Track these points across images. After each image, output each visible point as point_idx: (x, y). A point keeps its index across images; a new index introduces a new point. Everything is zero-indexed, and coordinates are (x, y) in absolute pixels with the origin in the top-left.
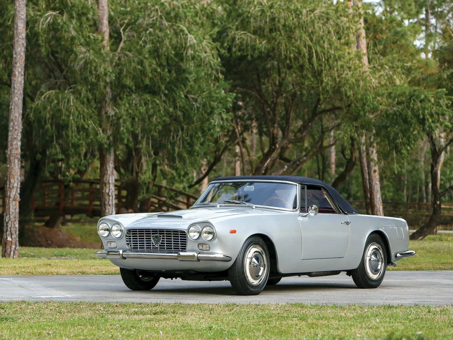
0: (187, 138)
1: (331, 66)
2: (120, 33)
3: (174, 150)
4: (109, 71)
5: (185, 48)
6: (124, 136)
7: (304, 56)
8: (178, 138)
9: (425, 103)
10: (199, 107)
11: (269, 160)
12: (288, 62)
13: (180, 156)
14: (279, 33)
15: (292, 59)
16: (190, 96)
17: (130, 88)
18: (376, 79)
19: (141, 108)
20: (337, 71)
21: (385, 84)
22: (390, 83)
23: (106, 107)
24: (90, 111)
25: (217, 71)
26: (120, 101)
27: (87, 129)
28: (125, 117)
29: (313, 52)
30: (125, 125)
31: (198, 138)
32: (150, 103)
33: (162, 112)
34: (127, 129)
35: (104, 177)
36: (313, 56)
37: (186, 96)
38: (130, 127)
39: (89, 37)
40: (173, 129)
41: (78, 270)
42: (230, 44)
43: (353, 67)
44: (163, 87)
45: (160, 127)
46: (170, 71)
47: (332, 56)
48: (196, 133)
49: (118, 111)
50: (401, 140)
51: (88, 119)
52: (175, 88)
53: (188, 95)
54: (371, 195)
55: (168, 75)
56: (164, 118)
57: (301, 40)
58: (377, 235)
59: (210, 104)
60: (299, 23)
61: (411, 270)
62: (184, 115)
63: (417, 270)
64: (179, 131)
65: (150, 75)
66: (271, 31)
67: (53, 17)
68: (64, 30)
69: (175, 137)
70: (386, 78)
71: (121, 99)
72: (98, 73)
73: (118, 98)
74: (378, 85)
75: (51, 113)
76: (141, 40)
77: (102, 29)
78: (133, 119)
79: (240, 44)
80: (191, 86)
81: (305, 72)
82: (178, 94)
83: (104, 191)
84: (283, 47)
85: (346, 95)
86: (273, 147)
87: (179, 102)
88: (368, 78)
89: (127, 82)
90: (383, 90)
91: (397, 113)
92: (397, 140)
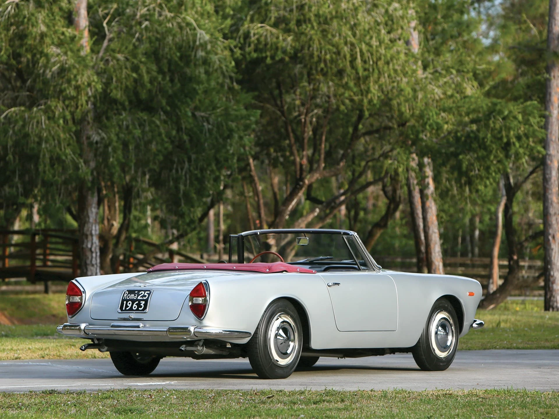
0: (196, 172)
1: (381, 70)
2: (103, 28)
3: (177, 189)
4: (94, 81)
5: (193, 48)
6: (113, 171)
7: (345, 57)
8: (184, 172)
9: (509, 121)
10: (212, 129)
11: (295, 200)
12: (322, 65)
13: (186, 195)
14: (309, 26)
15: (328, 62)
16: (198, 114)
17: (120, 103)
18: (439, 87)
19: (134, 130)
21: (452, 95)
22: (458, 93)
23: (87, 130)
24: (68, 136)
25: (231, 78)
27: (65, 161)
28: (115, 144)
29: (356, 53)
30: (115, 155)
32: (147, 124)
33: (163, 136)
34: (118, 160)
35: (84, 226)
36: (356, 58)
37: (194, 115)
38: (121, 157)
39: (63, 34)
40: (176, 160)
42: (242, 41)
44: (164, 102)
45: (161, 158)
46: (172, 81)
47: (383, 58)
48: (209, 165)
49: (105, 136)
50: (477, 172)
51: (64, 147)
52: (179, 104)
53: (196, 113)
54: (427, 248)
55: (170, 85)
56: (166, 145)
57: (340, 35)
59: (227, 125)
60: (337, 12)
62: (191, 140)
64: (184, 162)
65: (149, 86)
66: (299, 23)
67: (14, 5)
68: (30, 23)
69: (180, 170)
70: (453, 86)
71: (108, 118)
72: (79, 82)
73: (104, 118)
74: (443, 97)
75: (14, 138)
76: (134, 37)
77: (78, 22)
79: (256, 42)
80: (200, 100)
81: (345, 79)
82: (183, 111)
83: (84, 246)
84: (315, 45)
85: (399, 110)
86: (301, 183)
87: (184, 122)
88: (428, 87)
89: (118, 94)
90: (449, 103)
91: (472, 135)
92: (472, 171)
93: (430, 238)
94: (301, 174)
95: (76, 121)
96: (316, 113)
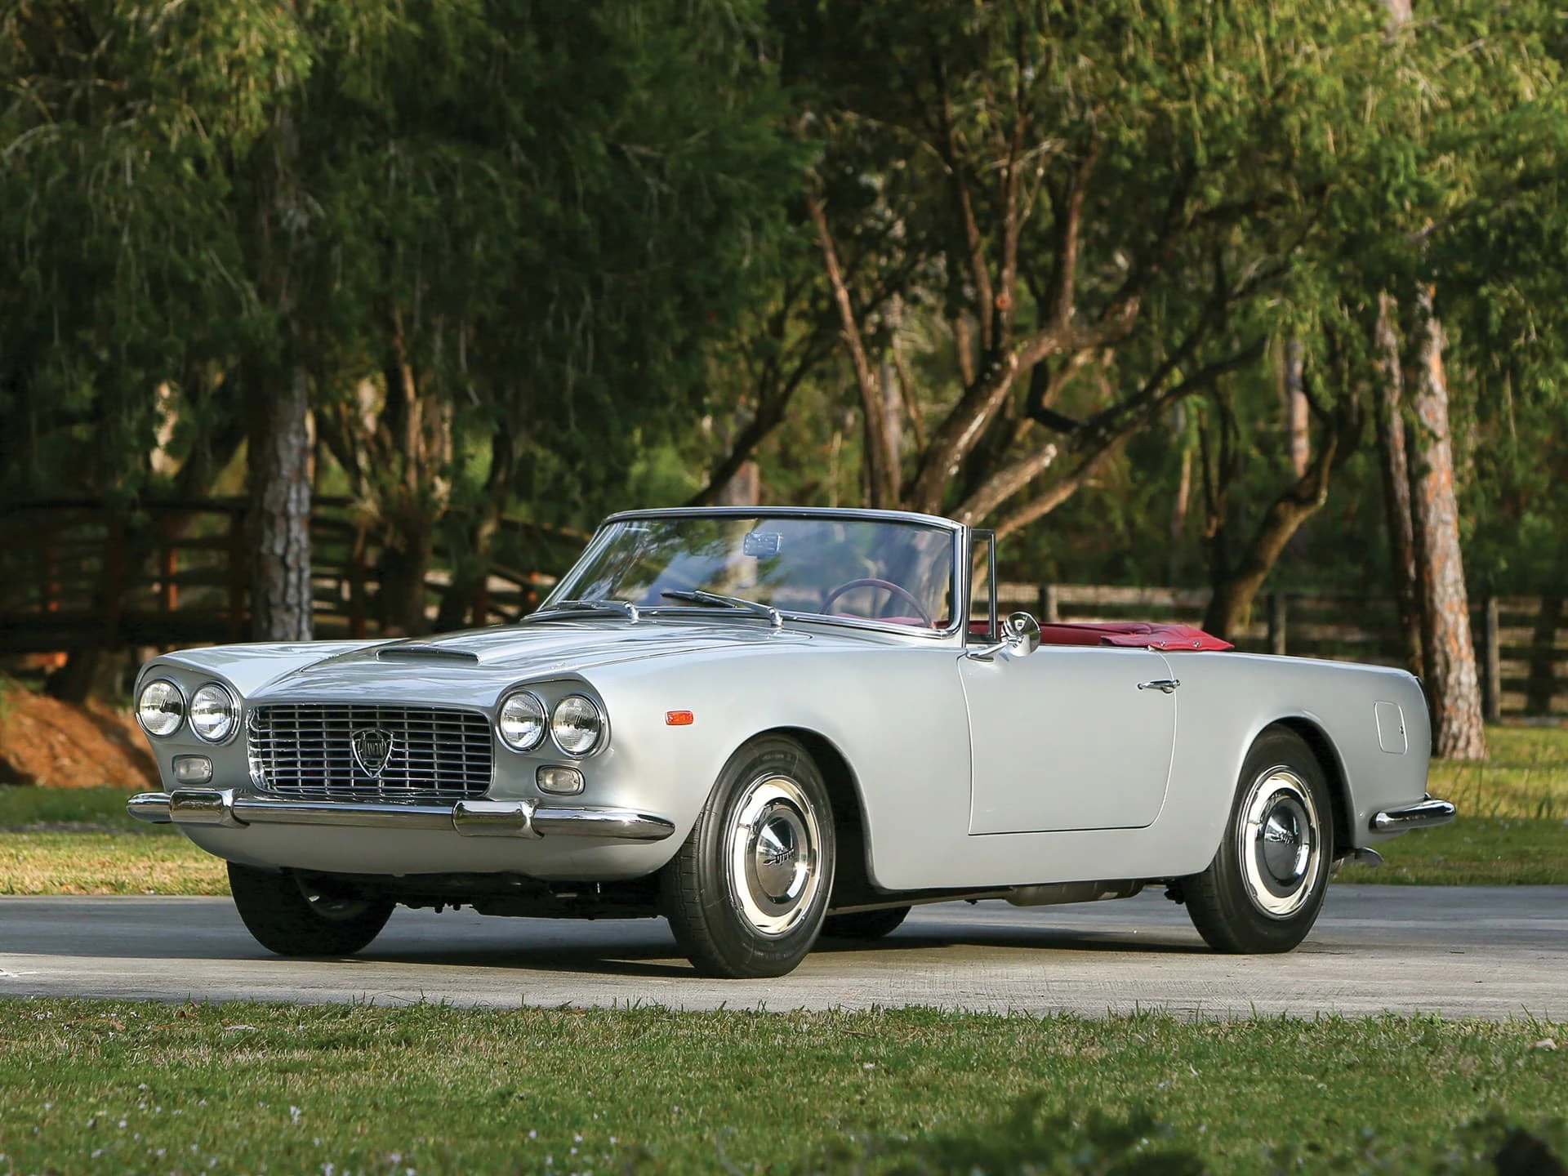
0: (614, 327)
1: (1241, 21)
3: (559, 376)
4: (286, 45)
6: (346, 317)
8: (579, 326)
10: (670, 197)
11: (980, 419)
13: (585, 400)
16: (635, 150)
17: (371, 115)
18: (1430, 73)
19: (420, 199)
20: (1269, 42)
21: (1472, 100)
22: (1493, 94)
23: (272, 195)
24: (209, 211)
25: (751, 42)
26: (329, 170)
27: (195, 287)
28: (351, 239)
30: (352, 273)
31: (663, 330)
32: (460, 178)
33: (509, 215)
34: (361, 288)
35: (264, 489)
37: (614, 151)
38: (373, 280)
40: (556, 289)
41: (99, 876)
43: (1333, 29)
44: (516, 112)
45: (502, 281)
46: (545, 46)
48: (655, 305)
49: (321, 212)
50: (1534, 337)
51: (197, 247)
52: (568, 117)
53: (624, 147)
54: (1419, 570)
55: (536, 58)
56: (521, 243)
58: (1296, 738)
59: (712, 182)
61: (1496, 881)
62: (604, 230)
63: (1520, 883)
64: (582, 297)
65: (460, 61)
69: (567, 320)
70: (1477, 72)
71: (337, 161)
72: (242, 50)
73: (324, 158)
74: (1444, 104)
75: (45, 217)
78: (389, 244)
80: (637, 108)
81: (1130, 49)
82: (580, 141)
83: (264, 550)
85: (1306, 147)
86: (997, 366)
87: (583, 176)
88: (1399, 75)
89: (364, 88)
90: (1462, 124)
91: (1519, 223)
92: (1518, 336)
93: (1429, 539)
94: (996, 338)
95: (236, 167)
96: (1049, 152)
